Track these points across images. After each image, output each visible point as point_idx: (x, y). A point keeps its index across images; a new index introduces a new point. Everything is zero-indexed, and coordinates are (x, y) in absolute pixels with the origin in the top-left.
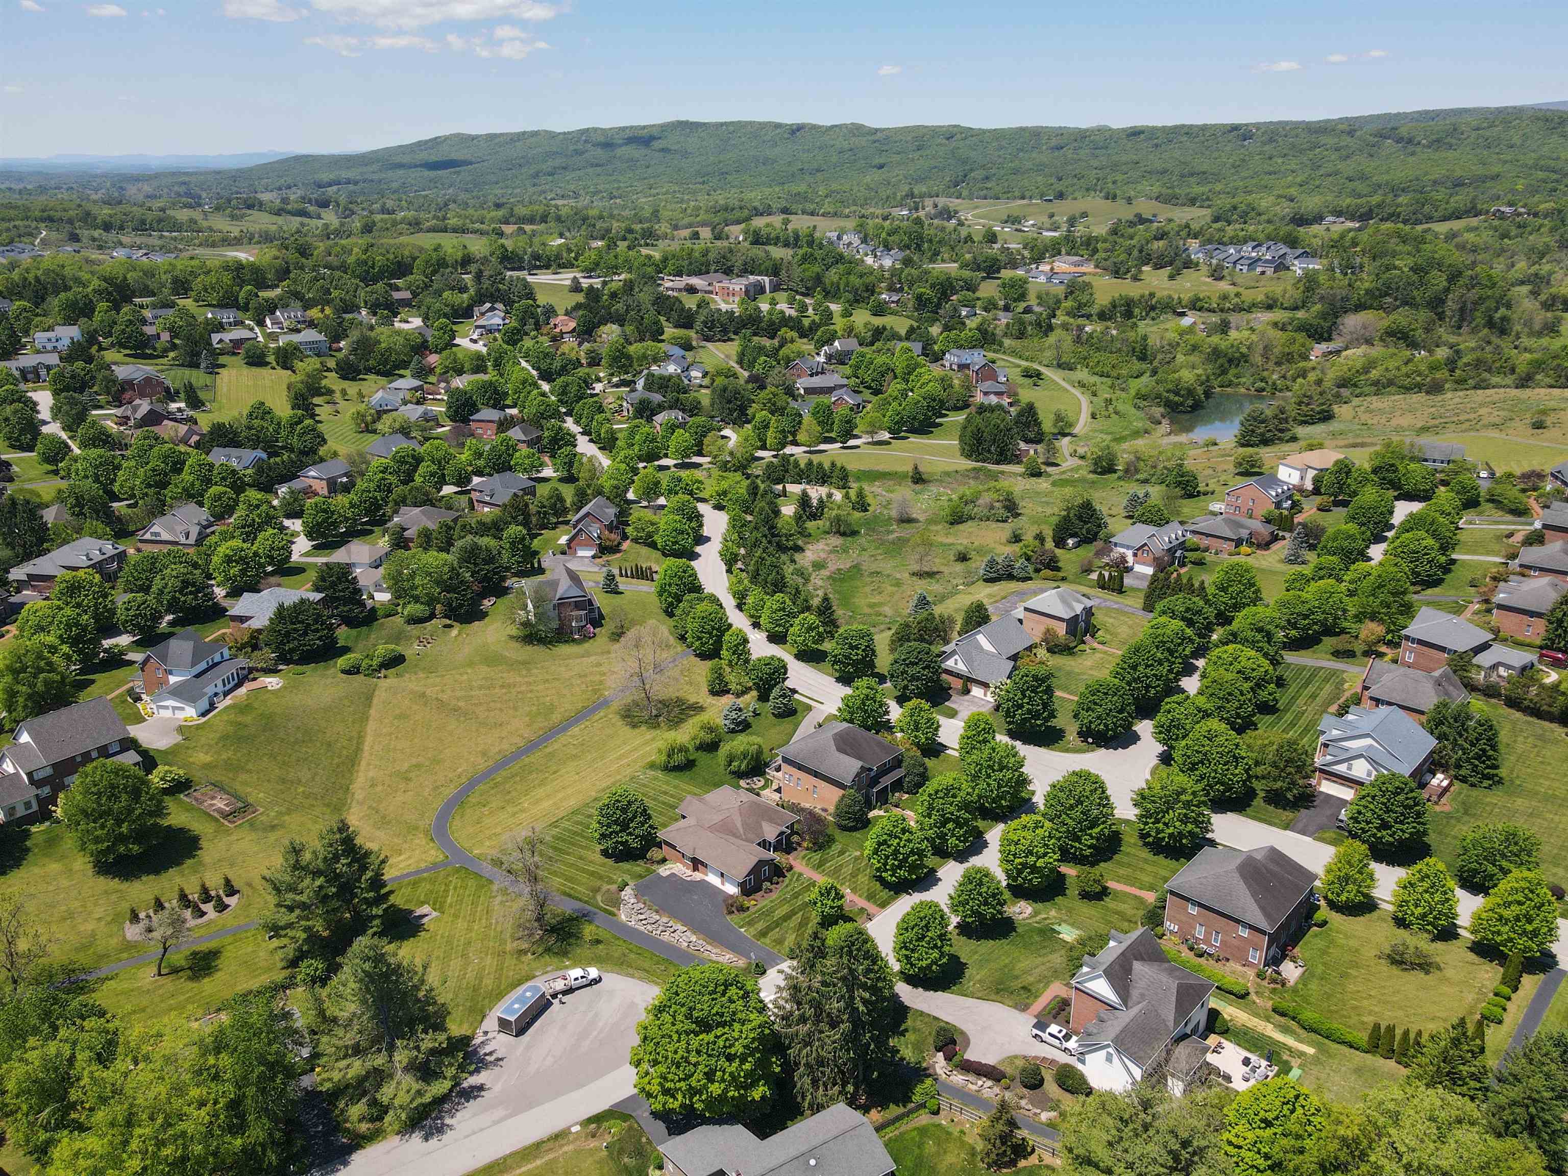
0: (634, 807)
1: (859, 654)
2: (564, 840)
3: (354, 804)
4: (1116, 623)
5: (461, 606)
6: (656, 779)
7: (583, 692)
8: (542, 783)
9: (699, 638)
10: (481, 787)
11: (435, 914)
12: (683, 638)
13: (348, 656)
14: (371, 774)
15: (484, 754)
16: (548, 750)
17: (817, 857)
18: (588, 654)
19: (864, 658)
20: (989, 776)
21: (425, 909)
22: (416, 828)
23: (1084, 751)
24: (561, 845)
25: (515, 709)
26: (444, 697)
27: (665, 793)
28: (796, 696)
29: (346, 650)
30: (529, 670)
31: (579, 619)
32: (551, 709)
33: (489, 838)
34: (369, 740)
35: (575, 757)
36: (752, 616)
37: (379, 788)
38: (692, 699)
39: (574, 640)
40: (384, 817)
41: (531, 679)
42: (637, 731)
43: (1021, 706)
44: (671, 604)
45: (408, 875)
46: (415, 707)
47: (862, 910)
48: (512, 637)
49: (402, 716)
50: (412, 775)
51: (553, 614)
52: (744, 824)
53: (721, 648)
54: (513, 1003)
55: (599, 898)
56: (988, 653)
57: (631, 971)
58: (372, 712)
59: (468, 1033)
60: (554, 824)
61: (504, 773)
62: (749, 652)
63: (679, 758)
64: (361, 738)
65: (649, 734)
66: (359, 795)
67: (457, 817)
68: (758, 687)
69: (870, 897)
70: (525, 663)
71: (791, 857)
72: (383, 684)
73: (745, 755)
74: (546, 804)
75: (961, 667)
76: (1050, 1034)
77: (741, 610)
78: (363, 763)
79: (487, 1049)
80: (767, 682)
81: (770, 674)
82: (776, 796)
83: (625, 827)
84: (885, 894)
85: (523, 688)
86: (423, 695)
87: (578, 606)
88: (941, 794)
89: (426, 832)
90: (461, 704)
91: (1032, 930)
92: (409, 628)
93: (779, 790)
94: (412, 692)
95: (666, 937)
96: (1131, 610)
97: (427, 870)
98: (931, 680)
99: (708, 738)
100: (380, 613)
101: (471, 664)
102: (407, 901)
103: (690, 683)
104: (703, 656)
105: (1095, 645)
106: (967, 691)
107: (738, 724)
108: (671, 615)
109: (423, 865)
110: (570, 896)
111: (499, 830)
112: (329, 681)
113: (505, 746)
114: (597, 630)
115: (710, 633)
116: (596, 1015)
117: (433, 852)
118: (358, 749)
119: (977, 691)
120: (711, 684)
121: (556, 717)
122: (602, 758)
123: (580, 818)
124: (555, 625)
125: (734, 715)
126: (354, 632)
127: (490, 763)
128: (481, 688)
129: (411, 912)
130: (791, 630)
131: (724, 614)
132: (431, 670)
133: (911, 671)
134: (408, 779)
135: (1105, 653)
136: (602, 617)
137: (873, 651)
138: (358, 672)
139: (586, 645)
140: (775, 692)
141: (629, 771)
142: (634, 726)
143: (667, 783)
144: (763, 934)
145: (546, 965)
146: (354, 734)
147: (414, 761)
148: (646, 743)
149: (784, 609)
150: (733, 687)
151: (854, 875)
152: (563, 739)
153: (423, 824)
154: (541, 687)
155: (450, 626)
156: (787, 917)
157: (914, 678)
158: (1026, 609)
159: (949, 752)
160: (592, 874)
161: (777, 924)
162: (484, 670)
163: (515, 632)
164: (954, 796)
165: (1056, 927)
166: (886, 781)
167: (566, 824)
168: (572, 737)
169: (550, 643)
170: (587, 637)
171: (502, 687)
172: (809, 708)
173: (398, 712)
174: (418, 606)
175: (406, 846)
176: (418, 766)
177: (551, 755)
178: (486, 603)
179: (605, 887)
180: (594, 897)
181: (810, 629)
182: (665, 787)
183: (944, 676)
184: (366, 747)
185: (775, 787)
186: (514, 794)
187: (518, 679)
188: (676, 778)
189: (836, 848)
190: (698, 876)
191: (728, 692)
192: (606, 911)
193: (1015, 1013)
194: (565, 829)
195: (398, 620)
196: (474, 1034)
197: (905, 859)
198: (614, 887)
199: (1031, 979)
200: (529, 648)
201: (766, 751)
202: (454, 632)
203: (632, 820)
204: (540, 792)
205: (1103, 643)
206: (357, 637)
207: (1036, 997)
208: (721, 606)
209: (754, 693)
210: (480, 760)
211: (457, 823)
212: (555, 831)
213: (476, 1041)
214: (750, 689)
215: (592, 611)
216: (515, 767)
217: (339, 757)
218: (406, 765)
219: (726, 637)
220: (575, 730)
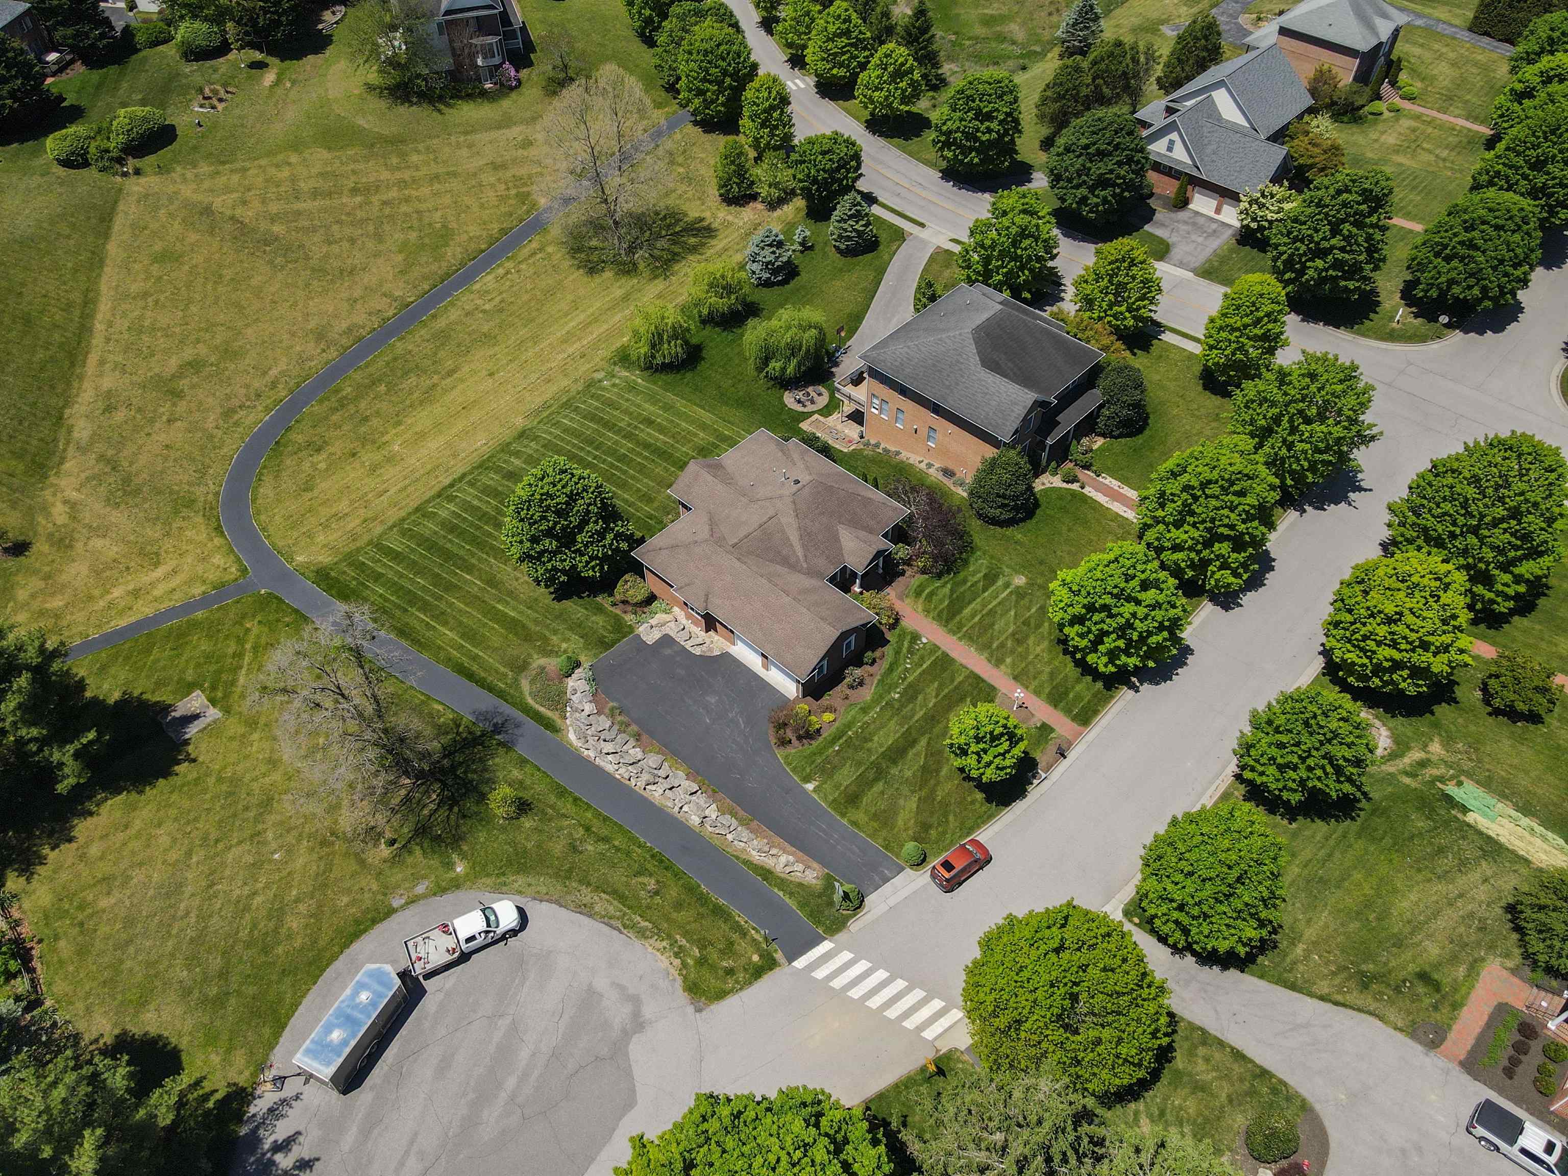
0: (580, 504)
1: (992, 129)
2: (462, 534)
3: (71, 451)
4: (1428, 56)
5: (277, 24)
6: (632, 388)
7: (502, 199)
8: (428, 396)
9: (701, 93)
10: (315, 408)
11: (213, 713)
12: (672, 89)
13: (71, 130)
14: (107, 383)
15: (320, 335)
16: (441, 323)
17: (944, 589)
18: (506, 122)
19: (1001, 137)
20: (1293, 430)
21: (196, 702)
22: (190, 503)
23: (1423, 339)
24: (454, 544)
25: (379, 237)
26: (247, 214)
27: (649, 422)
28: (876, 210)
29: (75, 114)
30: (403, 155)
31: (488, 53)
32: (445, 235)
33: (326, 526)
34: (104, 307)
35: (488, 339)
36: (789, 45)
37: (120, 416)
38: (693, 212)
39: (484, 94)
40: (127, 480)
41: (407, 175)
42: (598, 279)
43: (1321, 253)
44: (648, 21)
45: (172, 613)
46: (193, 237)
47: (1045, 729)
48: (370, 88)
49: (166, 257)
50: (184, 384)
51: (439, 42)
52: (806, 536)
53: (739, 115)
54: (328, 1030)
55: (525, 685)
56: (1234, 129)
57: (587, 895)
58: (113, 248)
59: (242, 1080)
60: (444, 494)
61: (358, 376)
62: (788, 123)
63: (672, 350)
64: (89, 302)
65: (620, 287)
66: (82, 430)
67: (268, 479)
68: (807, 194)
69: (1057, 698)
70: (396, 142)
71: (891, 594)
72: (135, 186)
73: (793, 349)
74: (433, 444)
75: (1180, 155)
76: (1524, 1151)
77: (770, 31)
78: (93, 359)
79: (281, 1130)
80: (825, 185)
81: (832, 172)
82: (852, 431)
83: (567, 539)
84: (1085, 688)
85: (393, 194)
86: (207, 211)
87: (483, 26)
88: (1214, 490)
89: (208, 512)
90: (278, 229)
91: (1404, 796)
92: (188, 68)
93: (857, 417)
94: (187, 205)
95: (656, 793)
96: (1449, 30)
97: (205, 601)
98: (1129, 186)
99: (722, 304)
100: (140, 38)
101: (296, 145)
102: (159, 684)
103: (688, 179)
104: (708, 125)
105: (1397, 101)
106: (1182, 203)
107: (775, 272)
108: (650, 43)
109: (197, 590)
110: (470, 676)
111: (343, 506)
112: (36, 180)
113: (360, 318)
114: (524, 73)
115: (720, 83)
116: (514, 1028)
117: (218, 560)
118: (84, 330)
119: (1202, 203)
120: (724, 184)
121: (453, 253)
122: (535, 339)
123: (491, 479)
124: (446, 63)
125: (767, 255)
126: (95, 76)
127: (333, 354)
128: (315, 194)
129: (166, 709)
130: (863, 77)
131: (743, 44)
132: (221, 158)
133: (1099, 168)
134: (177, 395)
135: (1418, 117)
136: (529, 46)
137: (1016, 121)
138: (86, 164)
139: (506, 103)
140: (843, 207)
141: (584, 367)
142: (592, 270)
143: (652, 399)
144: (852, 799)
145: (417, 878)
146: (76, 297)
147: (188, 353)
148: (614, 306)
149: (847, 33)
150: (764, 191)
151: (1019, 639)
152: (466, 299)
153: (204, 492)
154: (425, 191)
155: (259, 66)
156: (897, 753)
157: (1102, 182)
158: (1284, 31)
159: (1167, 337)
160: (513, 626)
161: (880, 773)
162: (320, 156)
163: (373, 77)
164: (1242, 494)
165: (1451, 789)
166: (1069, 419)
167: (469, 495)
168: (483, 293)
169: (441, 99)
170: (507, 88)
171: (354, 191)
172: (900, 236)
173: (158, 247)
174: (197, 24)
175: (168, 544)
176: (195, 365)
177: (443, 337)
178: (328, 17)
179: (539, 661)
180: (516, 683)
181: (899, 74)
182: (649, 409)
183: (1152, 176)
184: (99, 326)
185: (848, 408)
186: (375, 422)
187: (385, 175)
188: (667, 387)
189: (977, 567)
190: (716, 643)
191: (754, 197)
192: (538, 717)
193: (1414, 1050)
194: (468, 507)
195: (170, 51)
196: (255, 1084)
197: (1143, 639)
198: (553, 664)
199: (1433, 951)
200: (403, 110)
201: (830, 333)
202: (269, 77)
203: (581, 527)
204: (422, 419)
205: (1411, 98)
206: (99, 87)
207: (1456, 1006)
208: (736, 26)
209: (799, 203)
210: (311, 348)
211: (266, 490)
212: (446, 510)
213: (258, 1107)
214: (792, 193)
215: (509, 35)
216: (379, 362)
217: (47, 346)
218: (174, 362)
219: (748, 94)
220: (487, 280)
